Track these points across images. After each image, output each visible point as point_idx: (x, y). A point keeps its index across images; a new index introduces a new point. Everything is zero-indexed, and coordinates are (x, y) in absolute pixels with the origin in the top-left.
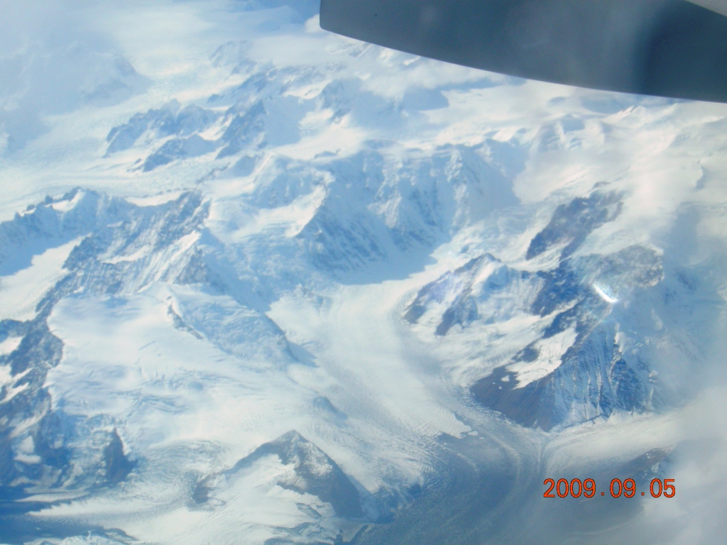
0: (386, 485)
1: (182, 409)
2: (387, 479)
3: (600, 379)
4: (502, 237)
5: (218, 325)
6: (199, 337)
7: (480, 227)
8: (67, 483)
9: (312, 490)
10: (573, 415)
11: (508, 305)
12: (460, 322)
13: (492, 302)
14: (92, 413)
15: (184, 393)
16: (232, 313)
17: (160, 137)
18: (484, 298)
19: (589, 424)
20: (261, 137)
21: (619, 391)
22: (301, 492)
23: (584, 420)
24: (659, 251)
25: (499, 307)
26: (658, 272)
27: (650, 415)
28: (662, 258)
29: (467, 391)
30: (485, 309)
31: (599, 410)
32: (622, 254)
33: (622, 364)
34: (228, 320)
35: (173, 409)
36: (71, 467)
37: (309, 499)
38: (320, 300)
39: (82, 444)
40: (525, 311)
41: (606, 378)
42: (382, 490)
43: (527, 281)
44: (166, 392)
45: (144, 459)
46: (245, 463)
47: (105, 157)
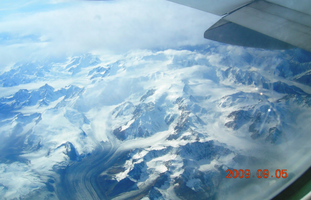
0: (83, 153)
1: (56, 134)
2: (84, 152)
3: (135, 130)
4: (138, 96)
5: (72, 116)
6: (67, 119)
7: (134, 94)
8: (30, 149)
9: (67, 154)
10: (128, 138)
11: (129, 112)
12: (119, 115)
13: (126, 112)
14: (38, 135)
15: (58, 131)
16: (76, 113)
17: (97, 73)
18: (125, 111)
19: (131, 140)
20: (109, 74)
21: (138, 133)
22: (65, 154)
23: (130, 139)
24: (155, 103)
25: (127, 113)
26: (153, 108)
27: (144, 138)
28: (155, 105)
29: (113, 131)
30: (124, 113)
31: (134, 137)
32: (149, 103)
33: (140, 127)
34: (75, 115)
35: (54, 134)
36: (32, 145)
37: (66, 156)
38: (99, 109)
39: (35, 141)
40: (132, 113)
41: (136, 130)
42: (82, 154)
43: (133, 107)
44: (54, 130)
45: (43, 145)
46: (59, 147)
47: (87, 76)
